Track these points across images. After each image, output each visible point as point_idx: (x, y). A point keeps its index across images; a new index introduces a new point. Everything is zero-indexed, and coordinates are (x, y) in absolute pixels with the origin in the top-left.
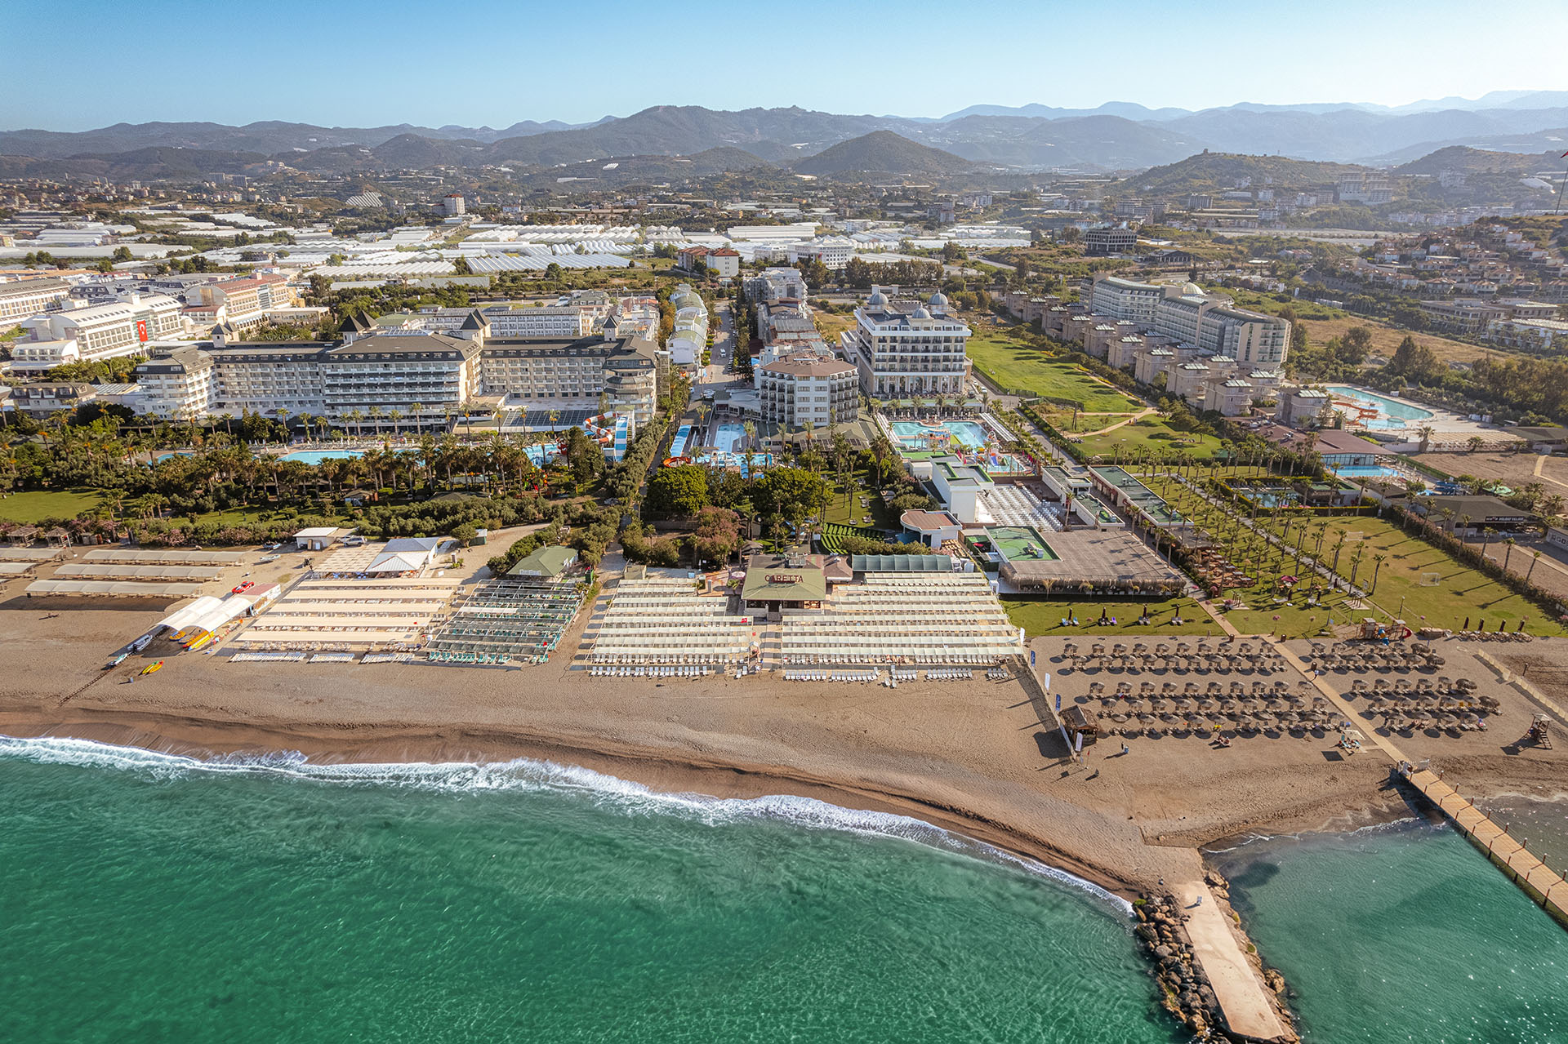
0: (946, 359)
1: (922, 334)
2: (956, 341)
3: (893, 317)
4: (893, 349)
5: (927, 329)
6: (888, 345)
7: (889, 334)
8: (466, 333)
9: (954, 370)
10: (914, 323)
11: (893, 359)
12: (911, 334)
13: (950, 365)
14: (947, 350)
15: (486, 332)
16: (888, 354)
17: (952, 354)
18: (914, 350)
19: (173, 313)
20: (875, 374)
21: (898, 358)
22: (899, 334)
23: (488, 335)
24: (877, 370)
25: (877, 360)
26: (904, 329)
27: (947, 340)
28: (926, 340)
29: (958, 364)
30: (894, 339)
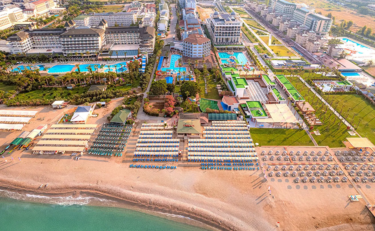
0: (235, 33)
1: (229, 26)
2: (238, 27)
3: (221, 20)
4: (220, 30)
5: (230, 24)
6: (219, 29)
7: (219, 26)
8: (100, 27)
9: (237, 36)
10: (227, 22)
11: (220, 33)
12: (226, 26)
13: (236, 34)
14: (236, 30)
15: (106, 25)
16: (219, 31)
17: (237, 31)
18: (226, 30)
19: (20, 13)
20: (215, 37)
21: (222, 32)
22: (222, 26)
23: (107, 26)
24: (216, 36)
25: (216, 33)
26: (224, 24)
27: (236, 27)
28: (230, 27)
29: (238, 34)
30: (221, 27)
